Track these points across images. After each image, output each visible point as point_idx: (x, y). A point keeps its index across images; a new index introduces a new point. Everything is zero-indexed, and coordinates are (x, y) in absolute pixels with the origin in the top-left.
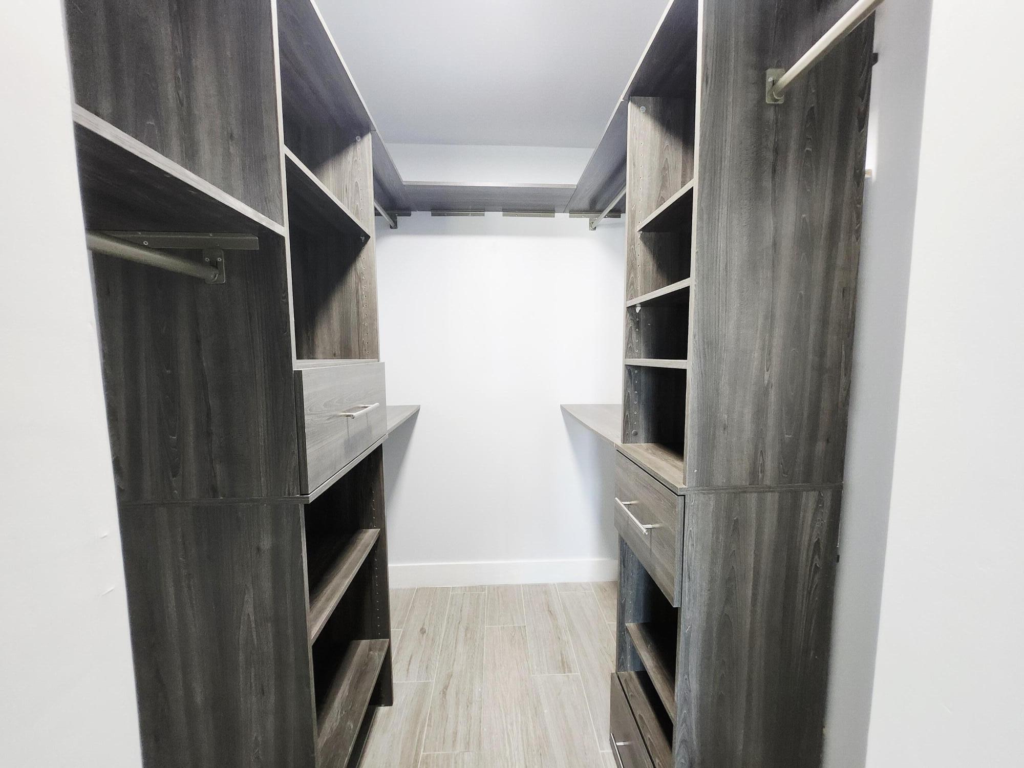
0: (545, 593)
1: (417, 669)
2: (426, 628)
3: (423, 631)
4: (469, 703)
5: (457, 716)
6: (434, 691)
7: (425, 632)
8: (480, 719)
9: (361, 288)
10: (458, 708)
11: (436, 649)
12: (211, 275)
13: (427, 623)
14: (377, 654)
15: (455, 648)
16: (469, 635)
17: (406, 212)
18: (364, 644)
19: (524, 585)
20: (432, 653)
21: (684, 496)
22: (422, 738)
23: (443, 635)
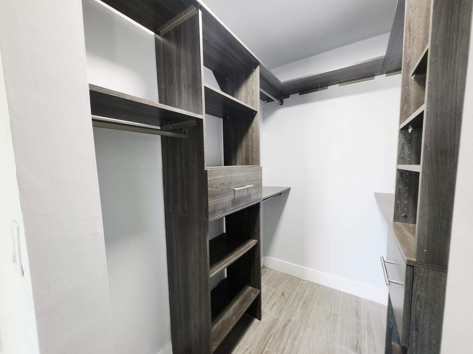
0: (357, 302)
1: (275, 311)
2: (285, 293)
3: (283, 294)
4: (295, 339)
5: (287, 341)
6: (280, 324)
7: (284, 295)
8: (298, 349)
9: (254, 135)
10: (289, 338)
11: (287, 305)
12: (183, 136)
13: (286, 291)
14: (253, 294)
15: (296, 309)
16: (304, 306)
17: (287, 96)
18: (250, 288)
19: (345, 293)
20: (284, 306)
21: (413, 267)
22: (269, 342)
23: (292, 300)
